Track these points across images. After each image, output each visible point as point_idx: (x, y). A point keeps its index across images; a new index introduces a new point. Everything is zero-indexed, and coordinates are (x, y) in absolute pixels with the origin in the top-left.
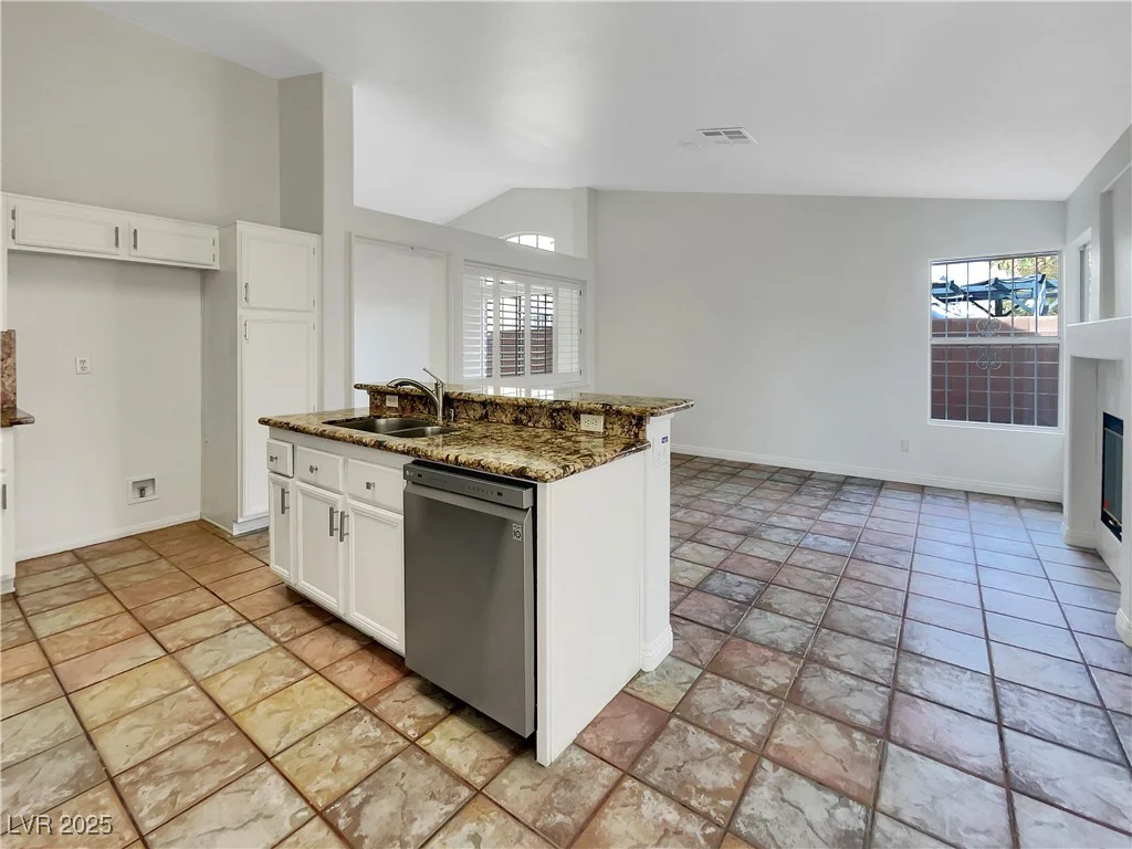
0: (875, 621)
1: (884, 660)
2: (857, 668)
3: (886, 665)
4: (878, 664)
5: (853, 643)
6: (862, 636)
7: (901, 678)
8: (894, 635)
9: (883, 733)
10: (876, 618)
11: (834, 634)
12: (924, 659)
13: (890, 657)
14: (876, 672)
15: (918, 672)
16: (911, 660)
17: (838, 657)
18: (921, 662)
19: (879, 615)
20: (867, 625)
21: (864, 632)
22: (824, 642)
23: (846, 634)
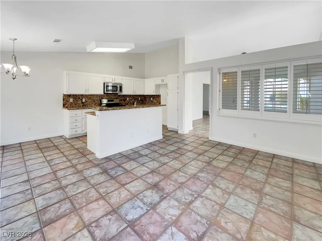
0: (75, 190)
1: (64, 182)
2: (68, 177)
3: (62, 182)
4: (64, 181)
5: (74, 181)
6: (74, 184)
7: (57, 182)
8: (67, 190)
9: (54, 173)
10: (76, 191)
11: (80, 179)
12: (55, 189)
13: (63, 184)
14: (63, 179)
15: (55, 185)
16: (58, 187)
17: (74, 176)
18: (55, 188)
19: (77, 192)
20: (76, 187)
21: (75, 185)
22: (80, 177)
23: (77, 181)
